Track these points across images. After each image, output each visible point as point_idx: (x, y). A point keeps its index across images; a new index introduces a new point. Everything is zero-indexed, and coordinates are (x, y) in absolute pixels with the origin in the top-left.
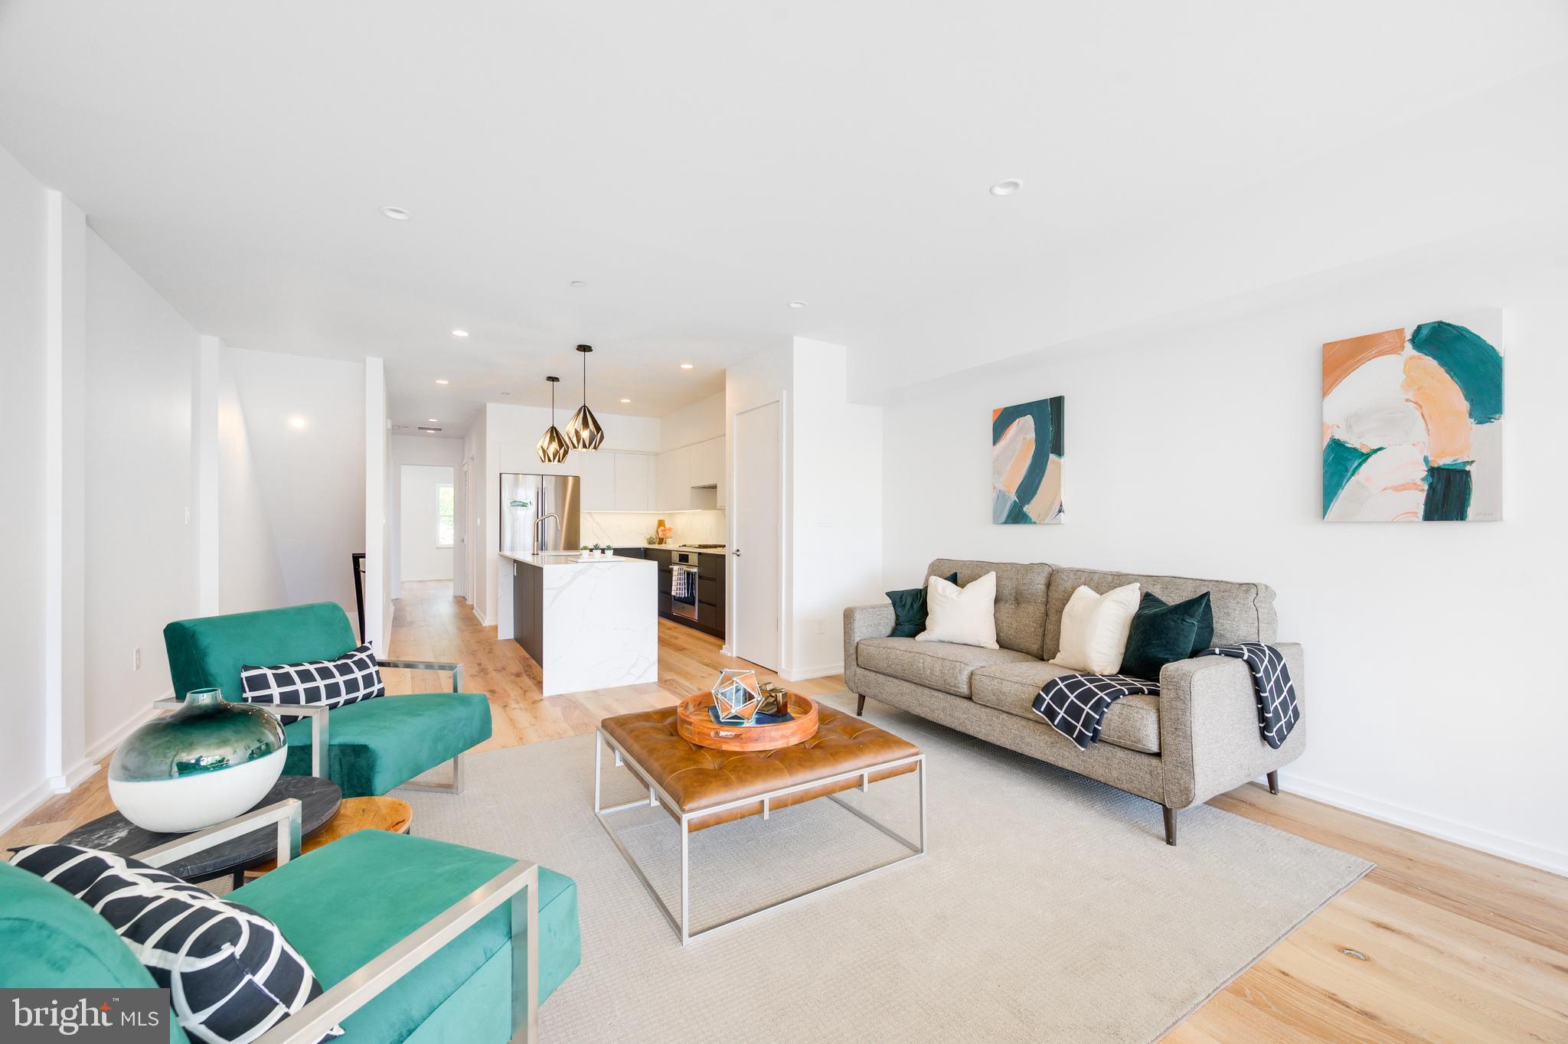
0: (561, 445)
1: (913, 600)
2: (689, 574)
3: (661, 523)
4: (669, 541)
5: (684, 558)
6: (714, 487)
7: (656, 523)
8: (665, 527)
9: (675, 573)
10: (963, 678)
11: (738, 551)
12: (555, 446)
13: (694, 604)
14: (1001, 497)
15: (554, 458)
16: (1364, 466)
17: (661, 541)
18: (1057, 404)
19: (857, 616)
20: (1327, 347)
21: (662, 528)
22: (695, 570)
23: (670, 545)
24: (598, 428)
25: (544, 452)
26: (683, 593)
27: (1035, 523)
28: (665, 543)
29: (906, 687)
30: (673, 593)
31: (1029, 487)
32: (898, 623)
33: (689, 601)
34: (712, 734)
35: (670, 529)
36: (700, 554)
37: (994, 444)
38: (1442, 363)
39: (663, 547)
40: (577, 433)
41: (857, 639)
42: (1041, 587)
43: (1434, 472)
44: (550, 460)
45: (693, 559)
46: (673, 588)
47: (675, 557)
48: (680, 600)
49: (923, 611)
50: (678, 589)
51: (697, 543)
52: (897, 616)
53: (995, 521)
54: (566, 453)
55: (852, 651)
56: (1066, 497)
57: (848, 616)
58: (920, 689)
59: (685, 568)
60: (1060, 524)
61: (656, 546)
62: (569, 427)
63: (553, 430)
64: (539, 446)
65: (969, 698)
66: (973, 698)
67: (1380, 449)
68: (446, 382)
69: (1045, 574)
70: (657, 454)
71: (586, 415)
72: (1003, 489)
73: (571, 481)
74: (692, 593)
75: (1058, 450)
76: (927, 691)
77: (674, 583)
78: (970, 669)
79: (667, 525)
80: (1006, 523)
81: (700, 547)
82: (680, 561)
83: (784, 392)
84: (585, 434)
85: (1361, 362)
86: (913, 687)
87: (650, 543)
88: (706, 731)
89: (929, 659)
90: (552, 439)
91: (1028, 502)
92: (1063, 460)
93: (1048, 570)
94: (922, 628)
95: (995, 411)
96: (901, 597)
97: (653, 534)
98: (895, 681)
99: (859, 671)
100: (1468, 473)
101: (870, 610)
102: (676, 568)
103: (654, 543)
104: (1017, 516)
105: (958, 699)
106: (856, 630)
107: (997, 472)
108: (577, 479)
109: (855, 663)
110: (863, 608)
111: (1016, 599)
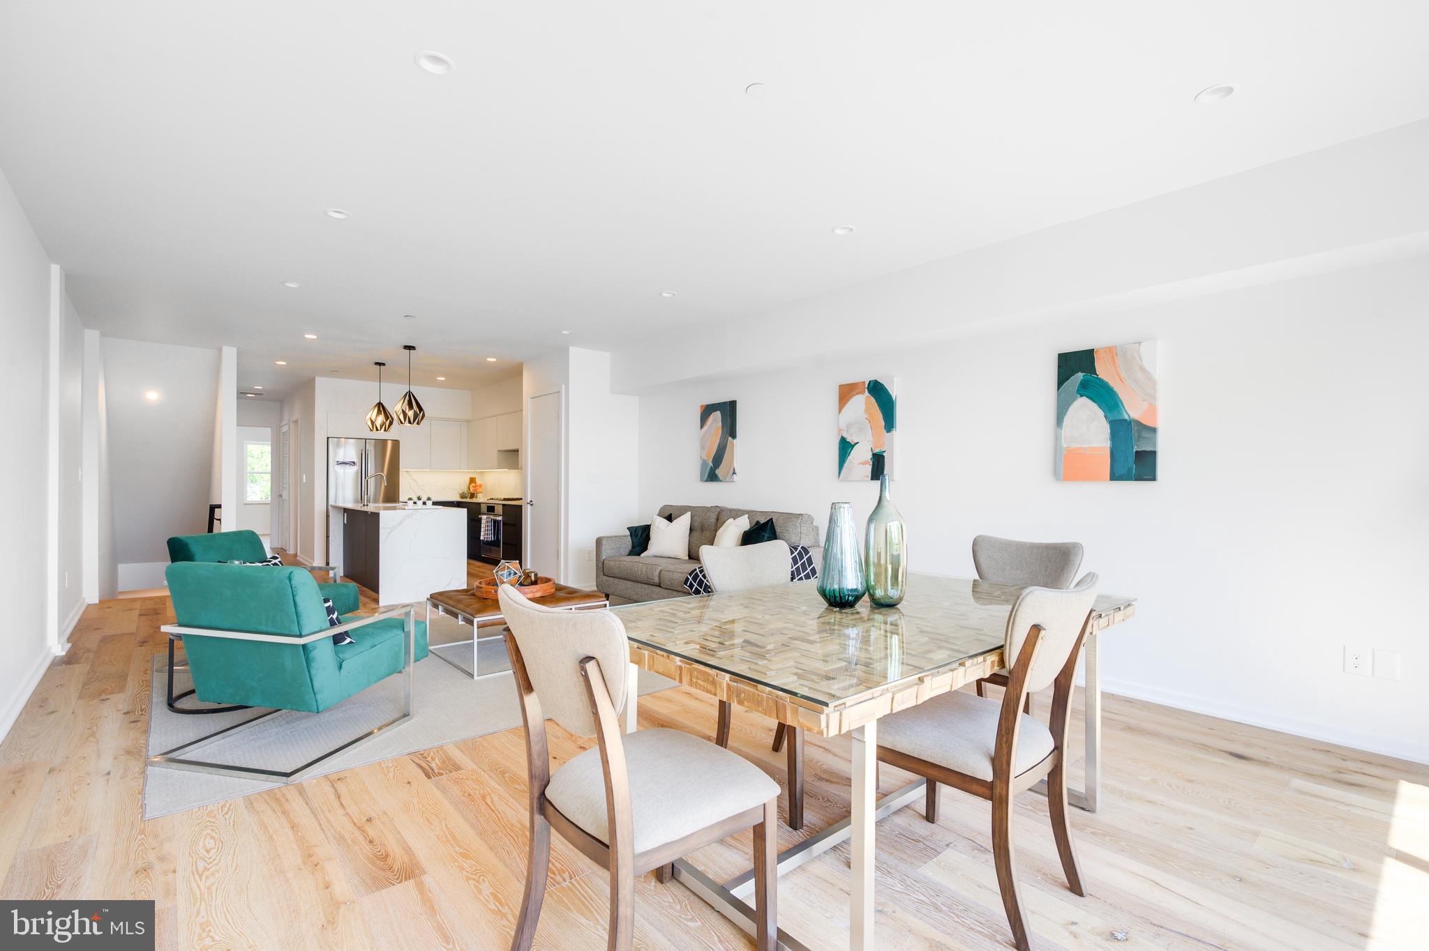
0: (387, 418)
1: (643, 532)
2: (495, 521)
3: (472, 480)
4: (480, 495)
5: (491, 509)
6: (517, 451)
7: (468, 481)
8: (476, 483)
9: (483, 521)
10: (657, 573)
11: (531, 501)
12: (381, 419)
13: (499, 546)
14: (704, 463)
15: (381, 428)
16: (853, 451)
17: (472, 496)
18: (733, 404)
19: (604, 542)
20: (841, 386)
21: (473, 484)
22: (500, 518)
23: (481, 499)
24: (421, 409)
25: (372, 422)
26: (491, 538)
27: (721, 481)
28: (476, 497)
29: (629, 584)
30: (482, 538)
31: (718, 459)
32: (633, 547)
33: (495, 543)
34: (493, 591)
35: (481, 486)
36: (504, 505)
37: (701, 428)
38: (877, 402)
39: (474, 500)
40: (404, 412)
41: (604, 557)
42: (713, 520)
43: (874, 455)
44: (377, 430)
45: (499, 510)
46: (482, 534)
47: (484, 508)
48: (488, 543)
49: (648, 538)
50: (486, 534)
51: (503, 497)
52: (633, 542)
53: (701, 480)
54: (391, 423)
55: (600, 565)
56: (737, 465)
57: (599, 542)
58: (636, 584)
59: (492, 517)
60: (733, 482)
61: (468, 500)
62: (397, 407)
63: (380, 405)
64: (368, 417)
65: (660, 586)
66: (662, 585)
67: (858, 443)
68: (285, 363)
69: (716, 513)
70: (468, 421)
71: (411, 400)
72: (706, 458)
73: (389, 444)
74: (498, 537)
75: (733, 435)
76: (640, 585)
77: (482, 530)
78: (660, 568)
79: (478, 482)
80: (707, 481)
81: (505, 499)
82: (488, 511)
83: (563, 386)
84: (410, 414)
85: (852, 397)
86: (633, 583)
87: (462, 498)
88: (490, 590)
89: (641, 565)
90: (379, 413)
91: (718, 467)
92: (735, 441)
93: (718, 509)
94: (645, 548)
95: (701, 406)
96: (636, 530)
97: (464, 489)
98: (624, 581)
99: (605, 578)
100: (884, 456)
101: (614, 539)
102: (484, 517)
103: (466, 498)
104: (712, 477)
105: (655, 587)
106: (603, 551)
107: (703, 448)
108: (396, 444)
109: (602, 573)
110: (607, 537)
111: (702, 529)
